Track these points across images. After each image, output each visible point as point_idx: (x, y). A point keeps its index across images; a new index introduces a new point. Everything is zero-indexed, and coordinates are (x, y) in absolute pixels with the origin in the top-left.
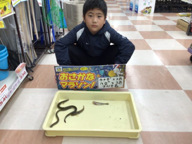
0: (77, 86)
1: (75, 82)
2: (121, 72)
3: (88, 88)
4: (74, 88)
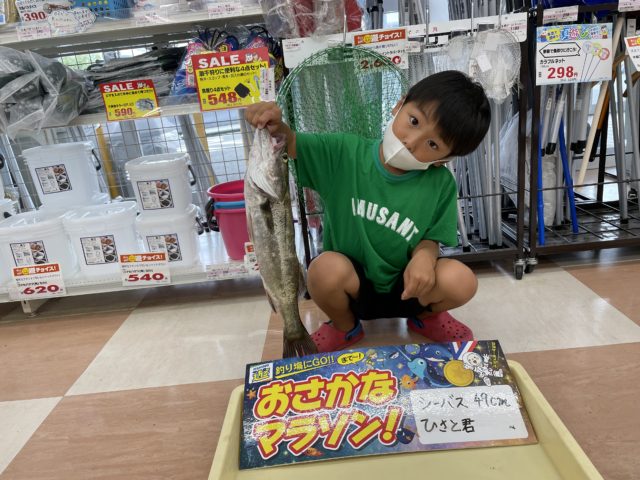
0: (326, 436)
2: (490, 366)
3: (372, 440)
4: (312, 447)
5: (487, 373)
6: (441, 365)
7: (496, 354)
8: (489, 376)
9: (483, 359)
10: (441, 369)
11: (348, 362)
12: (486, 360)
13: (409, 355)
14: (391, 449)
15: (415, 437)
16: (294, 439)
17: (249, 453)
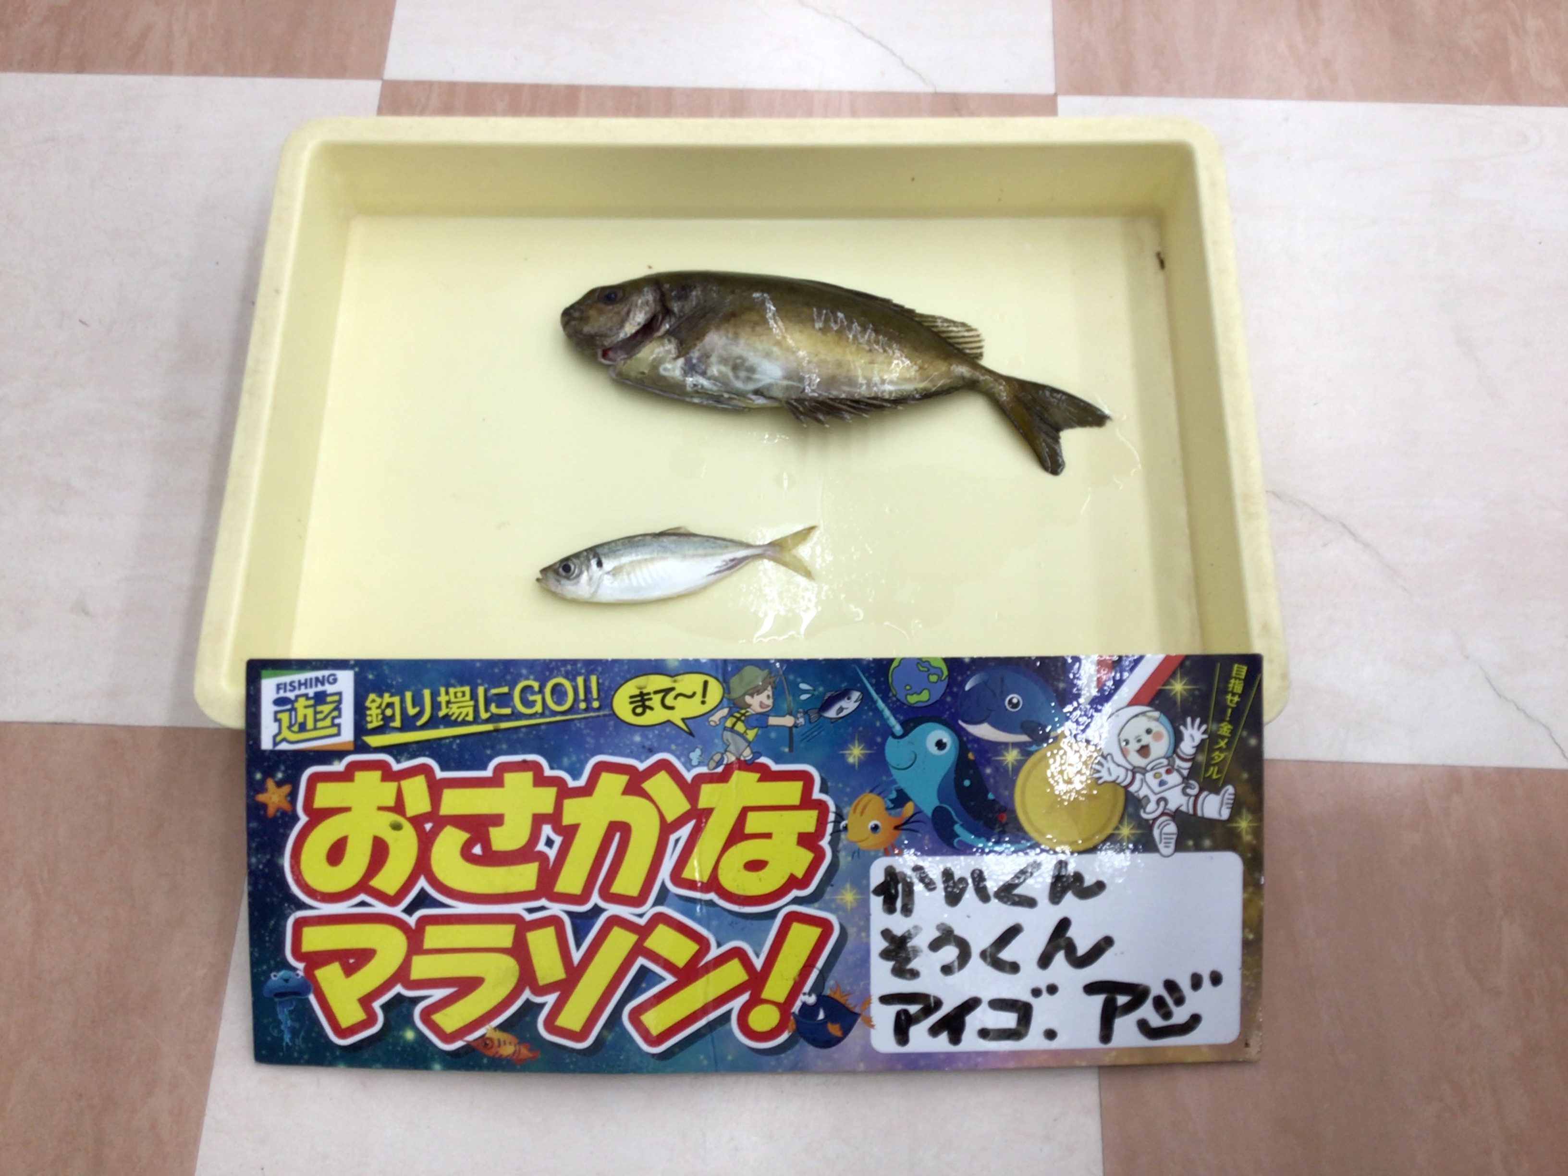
0: (550, 999)
1: (522, 927)
2: (1194, 773)
3: (711, 1026)
4: (502, 1027)
5: (1177, 800)
6: (1011, 756)
7: (1234, 721)
8: (1177, 816)
9: (1178, 738)
10: (1009, 777)
11: (655, 716)
12: (1187, 747)
13: (898, 708)
14: (772, 1061)
15: (857, 1030)
16: (438, 994)
17: (283, 1014)
